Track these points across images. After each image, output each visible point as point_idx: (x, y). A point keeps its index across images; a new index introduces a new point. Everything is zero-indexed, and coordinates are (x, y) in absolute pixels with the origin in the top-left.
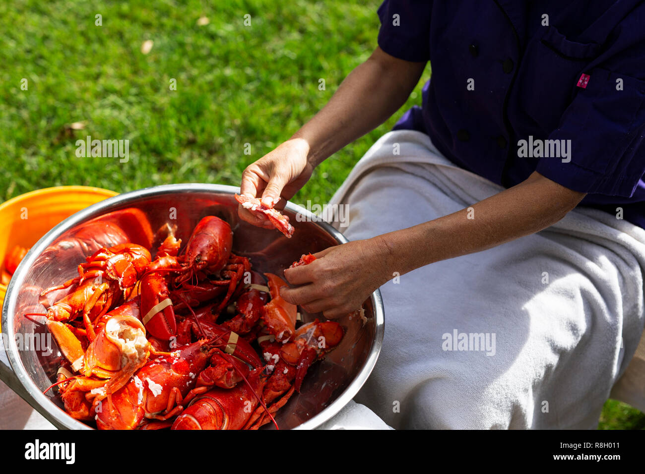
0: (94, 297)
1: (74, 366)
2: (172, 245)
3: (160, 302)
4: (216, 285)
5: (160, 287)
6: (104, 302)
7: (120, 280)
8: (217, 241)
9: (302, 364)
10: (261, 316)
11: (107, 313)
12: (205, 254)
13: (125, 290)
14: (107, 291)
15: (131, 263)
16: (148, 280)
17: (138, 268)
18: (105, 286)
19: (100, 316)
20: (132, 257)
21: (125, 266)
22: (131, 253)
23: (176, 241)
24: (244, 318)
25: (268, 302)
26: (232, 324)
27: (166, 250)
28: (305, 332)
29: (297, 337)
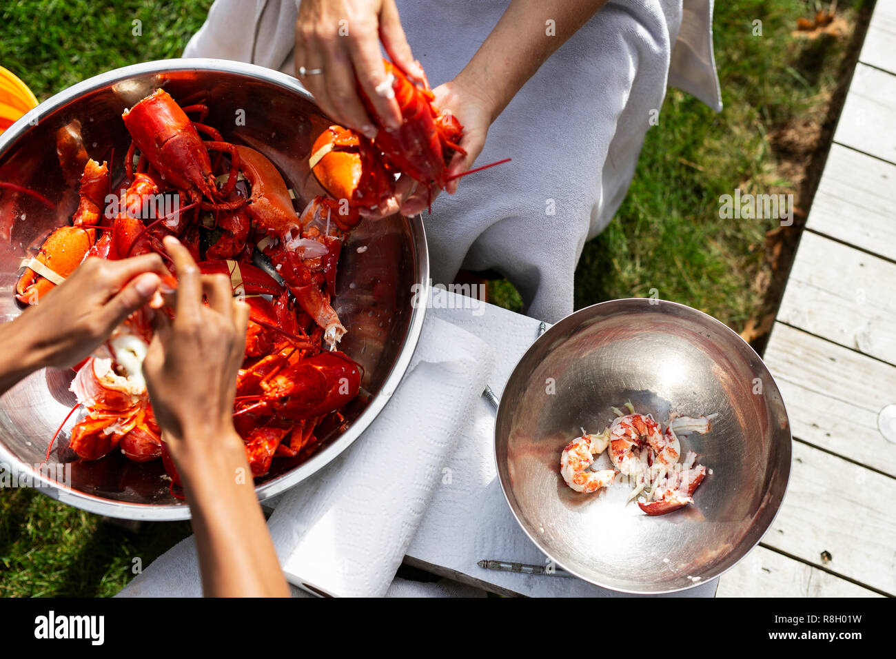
2: (97, 174)
9: (329, 265)
10: (253, 220)
23: (100, 165)
24: (233, 236)
25: (250, 193)
26: (221, 249)
27: (92, 181)
28: (312, 219)
29: (304, 227)
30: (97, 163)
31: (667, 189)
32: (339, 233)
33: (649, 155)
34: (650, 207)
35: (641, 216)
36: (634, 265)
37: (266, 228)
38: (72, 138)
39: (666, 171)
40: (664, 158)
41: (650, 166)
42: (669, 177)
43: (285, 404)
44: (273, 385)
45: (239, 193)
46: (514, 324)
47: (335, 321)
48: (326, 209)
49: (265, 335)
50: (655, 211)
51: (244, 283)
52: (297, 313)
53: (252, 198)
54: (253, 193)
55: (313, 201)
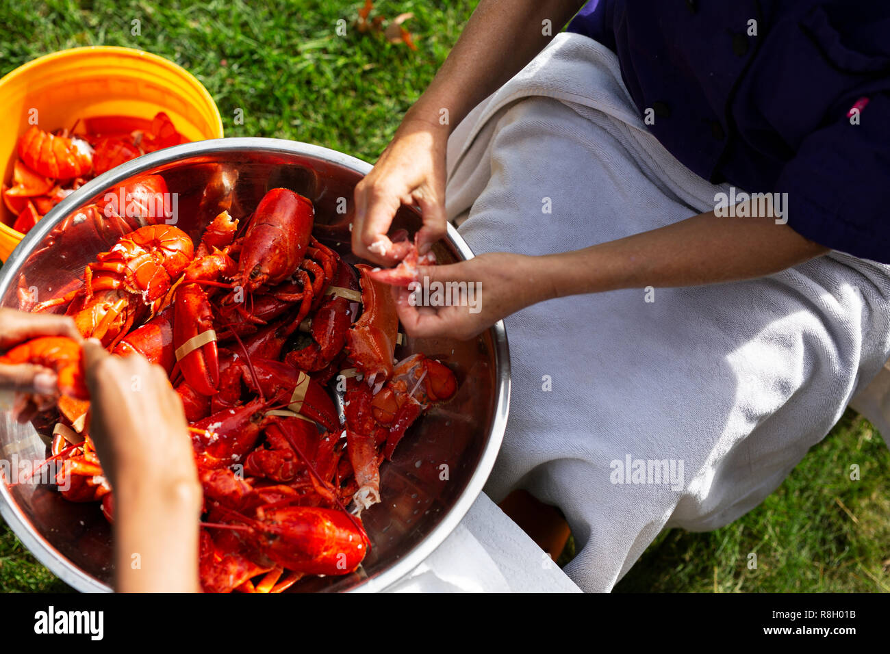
0: (107, 319)
1: (76, 426)
2: (225, 228)
3: (199, 334)
4: (282, 302)
5: (200, 309)
6: (121, 323)
7: (145, 294)
8: (287, 236)
9: (397, 426)
10: (347, 346)
11: (125, 338)
12: (266, 263)
13: (153, 303)
14: (125, 309)
15: (161, 266)
16: (185, 293)
17: (171, 271)
18: (122, 303)
19: (117, 340)
20: (164, 255)
21: (152, 272)
22: (162, 249)
23: (231, 221)
24: (320, 352)
25: (358, 318)
26: (301, 358)
27: (217, 233)
28: (405, 373)
29: (394, 377)
30: (230, 218)
31: (809, 525)
32: (425, 400)
33: (806, 479)
34: (782, 532)
35: (766, 537)
36: (736, 584)
37: (356, 358)
38: (222, 185)
39: (816, 503)
40: (820, 491)
41: (802, 491)
42: (816, 512)
43: (271, 542)
44: (269, 516)
45: (348, 312)
46: (556, 582)
47: (372, 485)
48: (424, 369)
49: (293, 464)
50: (784, 540)
51: (304, 402)
52: (342, 459)
53: (357, 324)
54: (361, 320)
55: (416, 355)
